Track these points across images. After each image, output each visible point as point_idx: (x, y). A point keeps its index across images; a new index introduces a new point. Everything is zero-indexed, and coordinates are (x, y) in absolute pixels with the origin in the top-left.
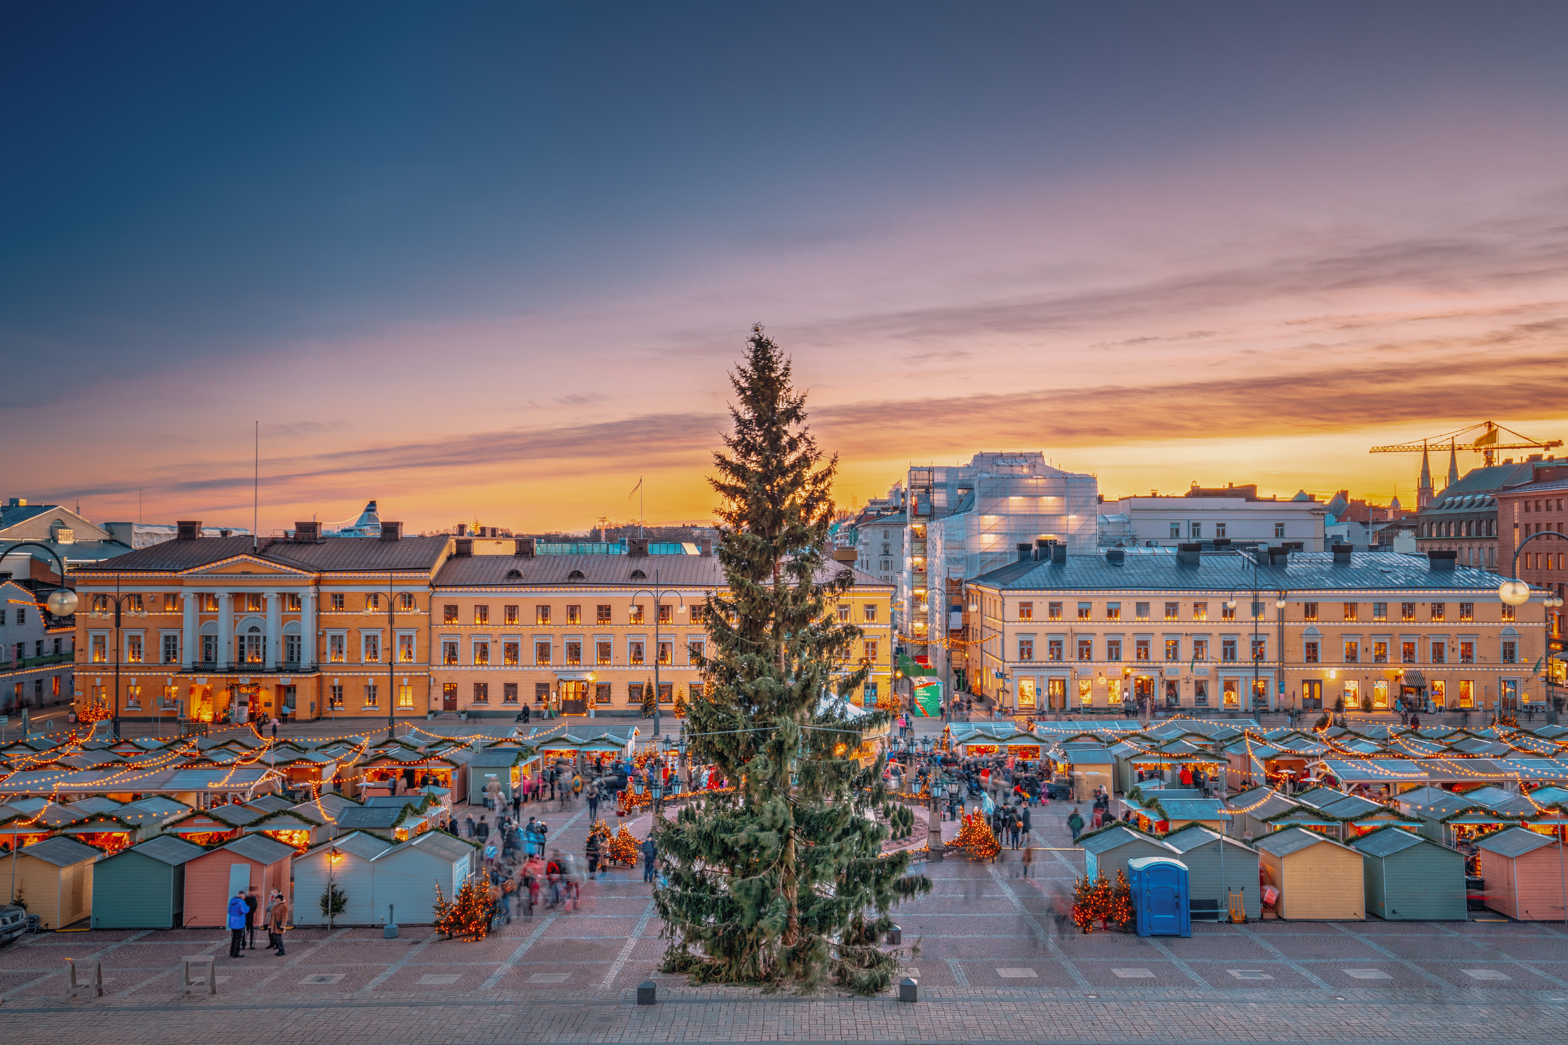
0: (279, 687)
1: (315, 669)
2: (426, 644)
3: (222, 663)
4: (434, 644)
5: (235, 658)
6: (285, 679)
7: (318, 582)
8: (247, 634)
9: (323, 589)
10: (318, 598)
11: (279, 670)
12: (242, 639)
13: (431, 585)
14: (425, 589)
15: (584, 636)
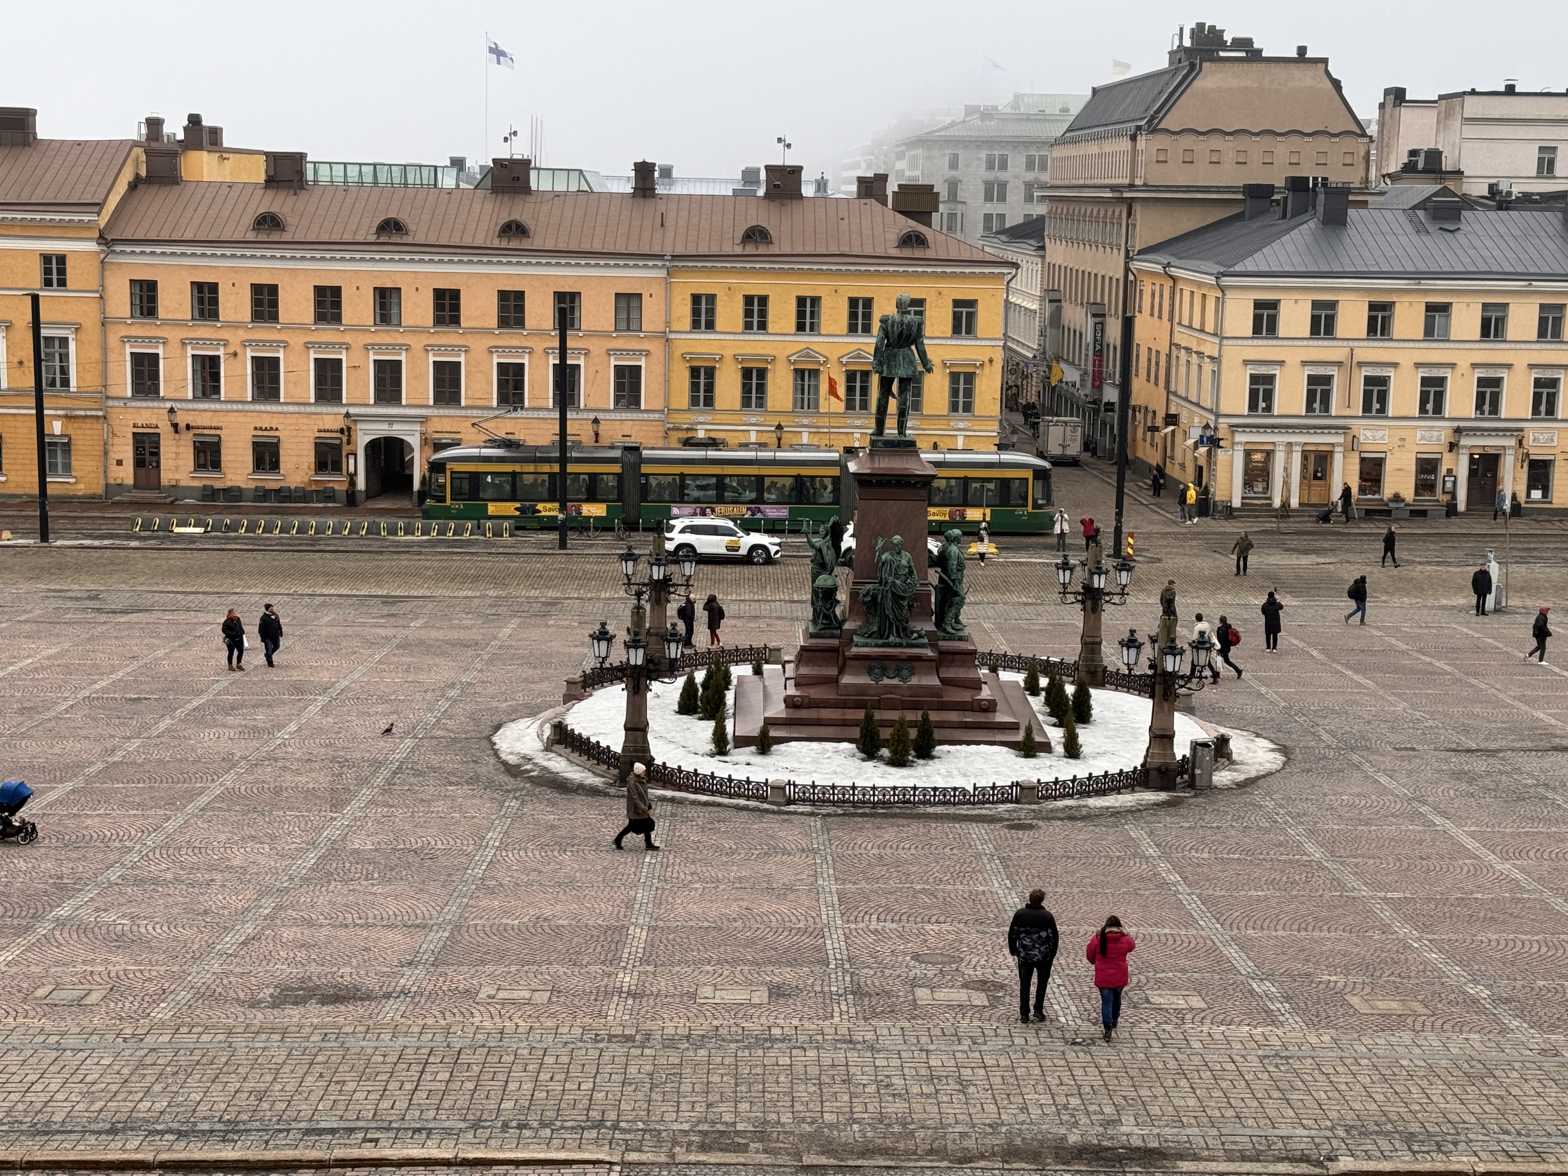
2: (96, 355)
4: (112, 357)
13: (102, 239)
14: (92, 246)
15: (408, 348)
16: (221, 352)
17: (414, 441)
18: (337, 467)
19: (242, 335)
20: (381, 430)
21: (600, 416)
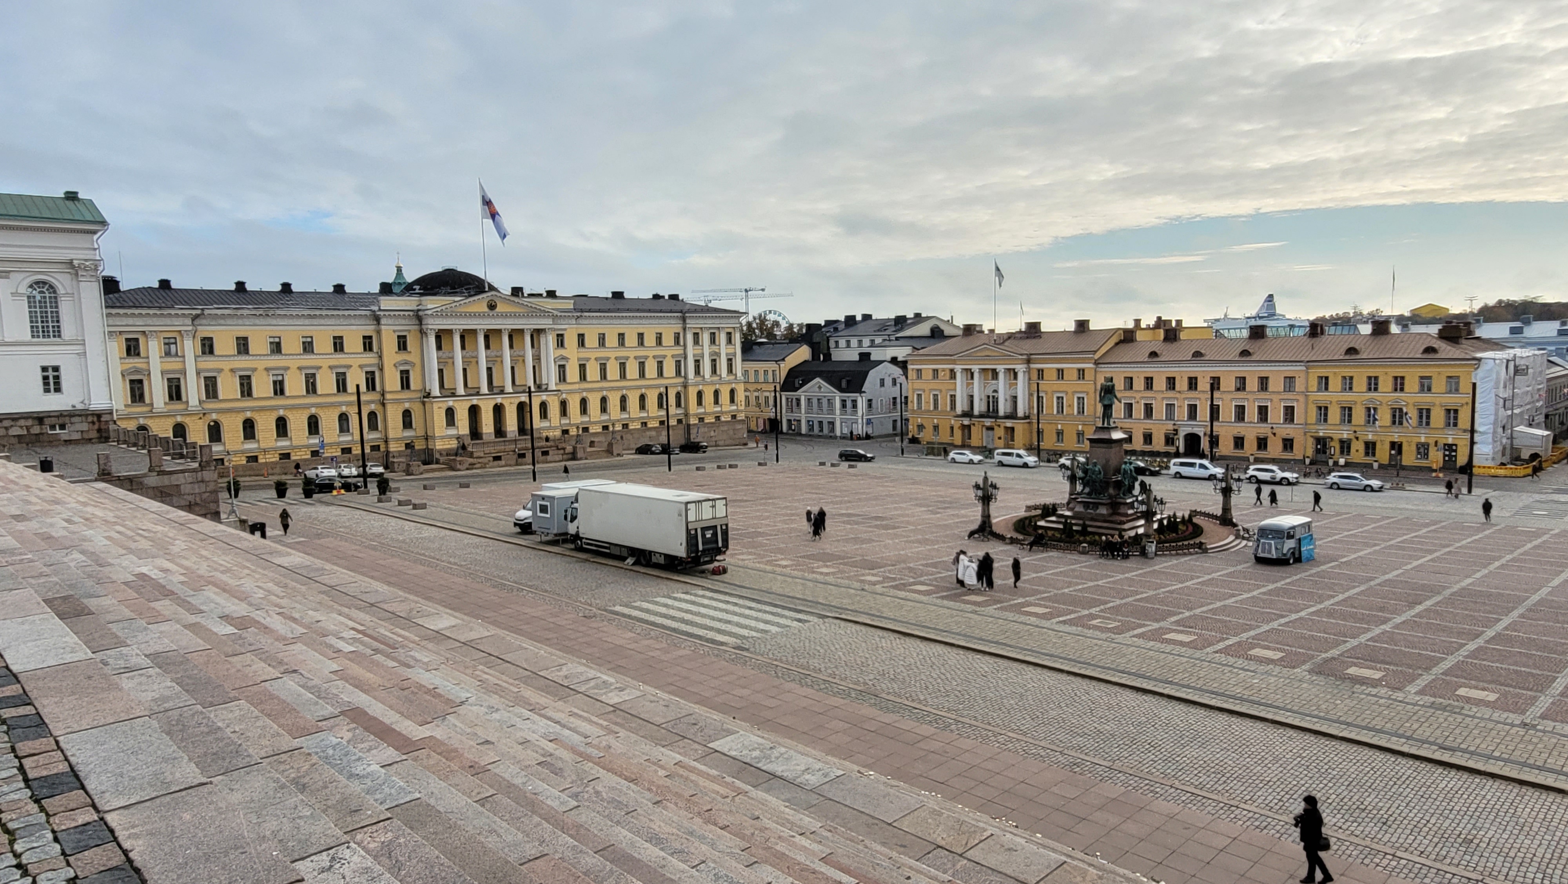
0: (1006, 428)
1: (1026, 417)
3: (976, 412)
5: (984, 409)
6: (1009, 423)
7: (1028, 361)
8: (991, 394)
9: (1032, 366)
10: (1029, 371)
11: (1006, 417)
12: (989, 397)
13: (1097, 363)
14: (1091, 365)
15: (1200, 399)
16: (1133, 401)
17: (1201, 434)
18: (1173, 444)
19: (1140, 395)
20: (1189, 430)
21: (1274, 426)
